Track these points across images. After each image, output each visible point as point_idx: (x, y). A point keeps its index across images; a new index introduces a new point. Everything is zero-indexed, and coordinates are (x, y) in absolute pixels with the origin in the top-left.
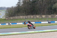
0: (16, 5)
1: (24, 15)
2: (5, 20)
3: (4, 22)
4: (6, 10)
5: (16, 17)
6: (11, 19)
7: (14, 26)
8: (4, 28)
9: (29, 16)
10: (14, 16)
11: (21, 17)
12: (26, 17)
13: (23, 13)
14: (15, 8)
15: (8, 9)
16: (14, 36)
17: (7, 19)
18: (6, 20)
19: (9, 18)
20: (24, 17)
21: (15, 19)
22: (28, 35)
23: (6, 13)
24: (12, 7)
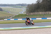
0: (36, 2)
1: (43, 11)
3: (25, 17)
4: (27, 6)
5: (36, 13)
6: (31, 15)
9: (47, 12)
10: (34, 12)
11: (40, 13)
12: (45, 13)
13: (42, 9)
15: (29, 5)
16: (34, 30)
17: (27, 14)
20: (43, 13)
21: (35, 15)
22: (46, 29)
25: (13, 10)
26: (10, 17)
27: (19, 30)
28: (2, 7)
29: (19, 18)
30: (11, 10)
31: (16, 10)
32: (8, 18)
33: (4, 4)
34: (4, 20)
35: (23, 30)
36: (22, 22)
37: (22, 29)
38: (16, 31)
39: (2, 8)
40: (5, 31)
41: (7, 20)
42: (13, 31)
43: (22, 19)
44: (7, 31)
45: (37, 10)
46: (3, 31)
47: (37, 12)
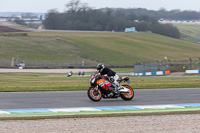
28: (185, 22)
33: (185, 12)
34: (188, 72)
39: (179, 27)
40: (188, 116)
41: (196, 71)
44: (198, 116)
46: (184, 117)
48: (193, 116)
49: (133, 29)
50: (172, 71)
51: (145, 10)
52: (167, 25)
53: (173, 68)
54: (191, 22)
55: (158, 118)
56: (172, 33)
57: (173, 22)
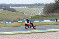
0: (55, 2)
2: (43, 16)
3: (42, 19)
4: (44, 6)
5: (55, 14)
6: (49, 16)
7: (53, 23)
8: (42, 25)
10: (53, 13)
14: (54, 4)
15: (46, 5)
17: (45, 15)
18: (45, 17)
19: (48, 14)
21: (54, 16)
23: (45, 10)
24: (51, 3)
25: (28, 11)
26: (25, 18)
27: (36, 34)
28: (17, 7)
29: (35, 19)
30: (25, 11)
31: (32, 11)
32: (22, 19)
33: (17, 4)
34: (18, 22)
35: (41, 34)
36: (39, 24)
37: (40, 32)
38: (32, 34)
39: (16, 9)
40: (19, 35)
41: (21, 22)
42: (29, 34)
43: (38, 21)
44: (22, 35)
45: (56, 11)
46: (18, 35)
47: (56, 12)
48: (20, 35)
49: (2, 10)
50: (14, 22)
51: (6, 4)
52: (12, 8)
53: (14, 21)
54: (19, 7)
55: (10, 36)
56: (14, 10)
57: (14, 7)
